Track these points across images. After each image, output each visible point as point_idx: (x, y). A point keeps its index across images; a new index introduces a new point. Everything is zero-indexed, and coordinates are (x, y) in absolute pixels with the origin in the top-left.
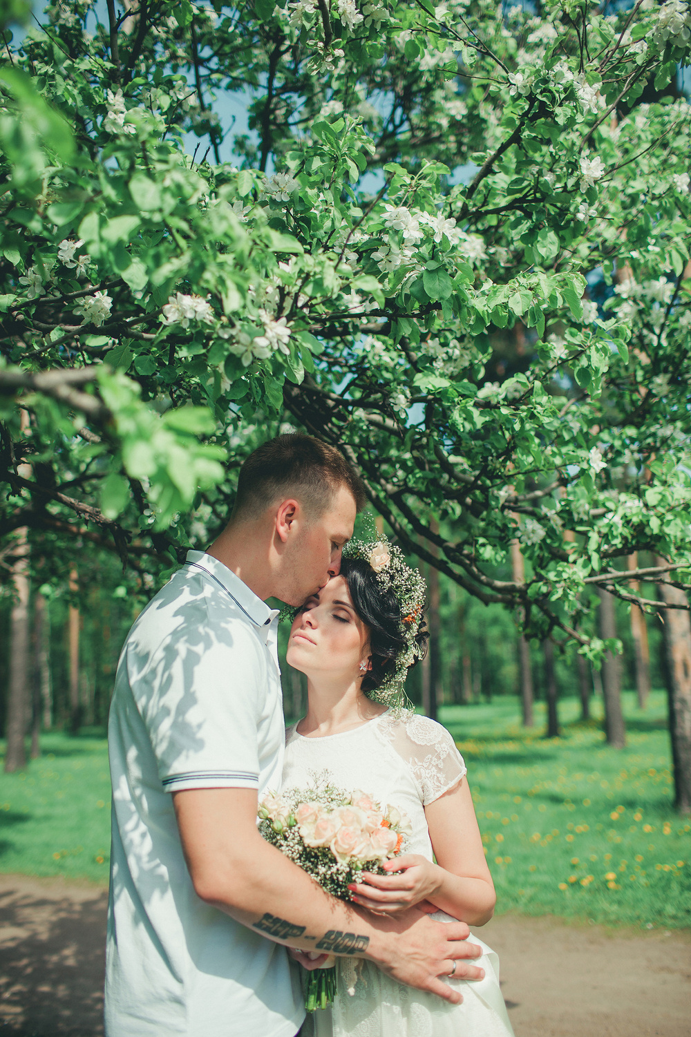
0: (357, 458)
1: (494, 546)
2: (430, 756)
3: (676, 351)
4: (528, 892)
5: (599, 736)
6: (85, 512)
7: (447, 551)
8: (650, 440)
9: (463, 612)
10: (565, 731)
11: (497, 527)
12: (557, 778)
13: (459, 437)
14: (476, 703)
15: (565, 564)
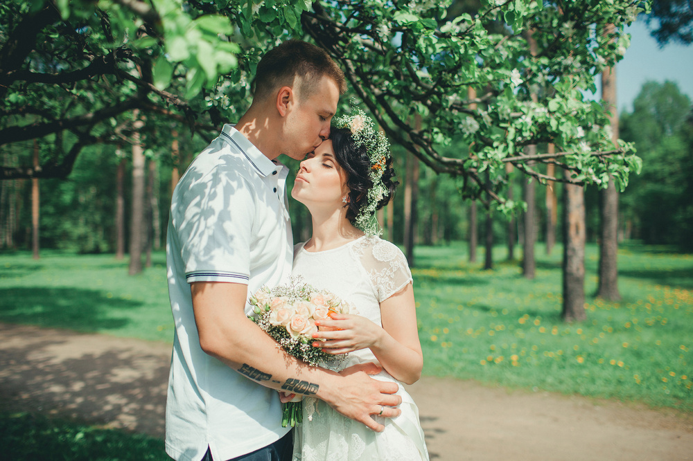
0: (356, 70)
1: (444, 134)
2: (385, 269)
3: (581, 5)
4: (459, 365)
5: (517, 270)
6: (167, 97)
7: (412, 136)
8: (556, 67)
9: (435, 185)
10: (496, 266)
11: (447, 121)
12: (488, 296)
13: (423, 57)
14: (440, 245)
15: (489, 148)
